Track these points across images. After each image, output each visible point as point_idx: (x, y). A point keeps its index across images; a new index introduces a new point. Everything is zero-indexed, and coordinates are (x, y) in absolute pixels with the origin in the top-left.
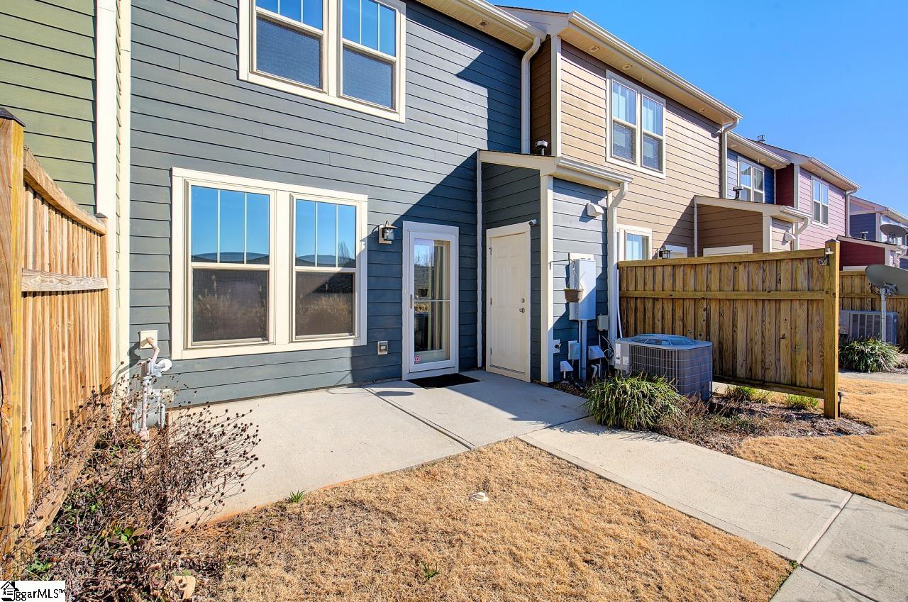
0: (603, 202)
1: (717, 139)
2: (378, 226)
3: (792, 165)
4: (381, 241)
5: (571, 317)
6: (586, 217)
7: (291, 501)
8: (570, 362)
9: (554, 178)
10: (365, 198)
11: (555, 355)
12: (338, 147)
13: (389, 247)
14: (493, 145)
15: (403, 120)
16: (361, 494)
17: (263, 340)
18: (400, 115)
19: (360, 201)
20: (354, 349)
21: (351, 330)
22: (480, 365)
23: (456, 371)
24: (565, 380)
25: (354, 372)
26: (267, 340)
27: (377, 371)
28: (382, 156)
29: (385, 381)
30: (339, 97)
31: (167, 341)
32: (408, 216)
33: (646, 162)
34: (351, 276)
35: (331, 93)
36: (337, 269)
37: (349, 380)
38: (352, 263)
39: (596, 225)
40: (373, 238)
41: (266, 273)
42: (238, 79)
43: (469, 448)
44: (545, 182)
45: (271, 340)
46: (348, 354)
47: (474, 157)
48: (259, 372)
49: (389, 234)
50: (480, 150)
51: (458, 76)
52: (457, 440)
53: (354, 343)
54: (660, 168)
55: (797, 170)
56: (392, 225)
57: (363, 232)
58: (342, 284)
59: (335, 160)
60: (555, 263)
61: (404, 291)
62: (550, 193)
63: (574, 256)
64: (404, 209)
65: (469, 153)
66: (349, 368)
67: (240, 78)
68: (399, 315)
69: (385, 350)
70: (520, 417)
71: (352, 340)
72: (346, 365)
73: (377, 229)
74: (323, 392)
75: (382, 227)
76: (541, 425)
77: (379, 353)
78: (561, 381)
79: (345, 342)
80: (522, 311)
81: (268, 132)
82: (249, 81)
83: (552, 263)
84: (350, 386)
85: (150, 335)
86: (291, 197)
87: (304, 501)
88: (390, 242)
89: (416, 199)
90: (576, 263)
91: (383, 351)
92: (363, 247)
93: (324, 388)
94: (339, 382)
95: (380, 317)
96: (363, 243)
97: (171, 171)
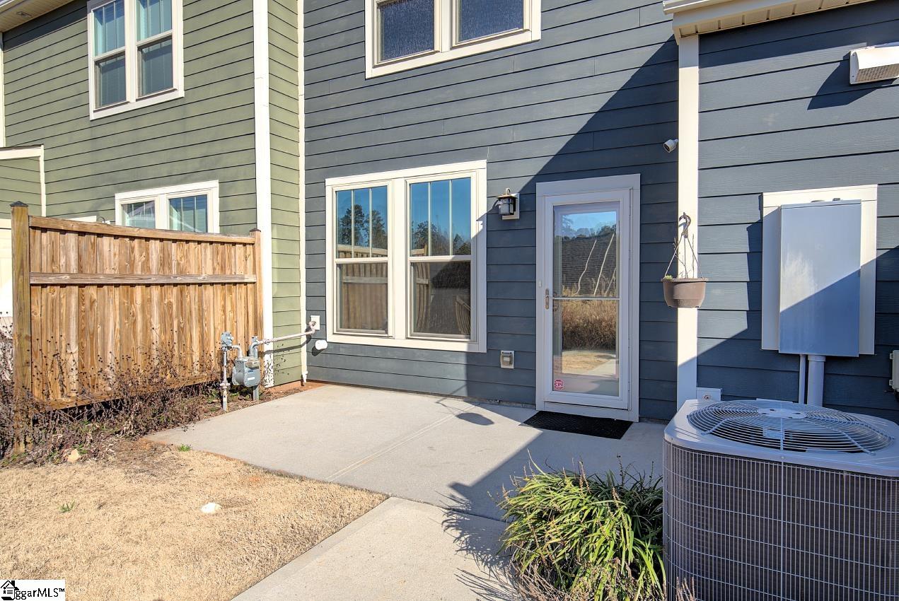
4: (504, 217)
10: (482, 163)
12: (454, 110)
13: (517, 224)
15: (537, 36)
17: (383, 333)
18: (532, 30)
19: (476, 171)
20: (469, 355)
21: (466, 331)
25: (470, 382)
26: (387, 333)
29: (514, 405)
30: (452, 48)
31: (323, 323)
32: (549, 173)
34: (467, 265)
35: (443, 48)
36: (450, 258)
37: (464, 392)
38: (465, 249)
40: (493, 216)
41: (385, 266)
42: (366, 78)
45: (390, 333)
46: (463, 360)
48: (383, 364)
53: (469, 347)
56: (520, 193)
57: (479, 205)
61: (539, 283)
63: (773, 200)
66: (464, 378)
68: (532, 318)
69: (511, 363)
71: (465, 345)
72: (460, 371)
77: (502, 366)
79: (459, 345)
81: (388, 121)
82: (373, 76)
84: (465, 400)
85: (316, 319)
86: (406, 183)
88: (518, 217)
91: (506, 363)
92: (481, 227)
94: (455, 392)
95: (504, 319)
96: (481, 222)
97: (325, 182)
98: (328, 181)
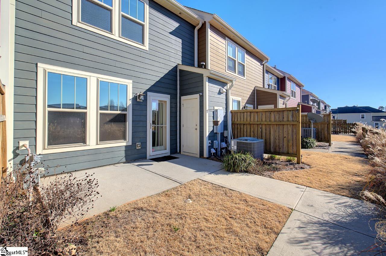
0: (226, 87)
1: (262, 66)
2: (137, 94)
3: (285, 77)
4: (138, 100)
5: (215, 132)
6: (220, 93)
7: (110, 211)
8: (214, 149)
9: (209, 78)
10: (131, 81)
11: (209, 147)
12: (119, 59)
13: (142, 103)
14: (184, 62)
15: (148, 50)
16: (141, 205)
17: (84, 144)
18: (146, 47)
19: (129, 83)
20: (126, 147)
21: (124, 138)
22: (178, 152)
23: (169, 154)
24: (213, 156)
25: (126, 156)
26: (86, 143)
27: (136, 156)
28: (138, 64)
29: (139, 160)
30: (120, 37)
31: (34, 146)
32: (150, 90)
33: (239, 73)
34: (125, 115)
35: (116, 35)
36: (119, 112)
37: (124, 160)
38: (125, 109)
39: (223, 96)
40: (135, 99)
41: (85, 114)
42: (72, 24)
43: (181, 184)
44: (205, 79)
45: (88, 144)
46: (124, 149)
47: (176, 67)
48: (81, 159)
49: (142, 97)
50: (179, 64)
51: (170, 33)
52: (175, 181)
53: (127, 144)
54: (244, 75)
55: (286, 78)
56: (143, 94)
57: (130, 96)
58: (121, 119)
59: (118, 64)
60: (209, 110)
61: (148, 121)
62: (207, 83)
63: (216, 108)
64: (148, 87)
65: (174, 65)
66: (124, 155)
67: (73, 24)
68: (146, 132)
69: (140, 146)
70: (198, 170)
71: (125, 143)
72: (123, 153)
73: (136, 95)
74: (112, 166)
75: (138, 94)
76: (206, 173)
77: (137, 148)
78: (211, 156)
79: (122, 144)
80: (196, 129)
81: (86, 50)
82: (77, 26)
83: (208, 111)
84: (124, 163)
86: (98, 80)
87: (116, 210)
88: (142, 101)
89: (153, 83)
90: (217, 110)
92: (130, 103)
93: (112, 164)
94: (119, 161)
95: (137, 133)
96: (130, 101)
97: (37, 64)
98: (39, 65)
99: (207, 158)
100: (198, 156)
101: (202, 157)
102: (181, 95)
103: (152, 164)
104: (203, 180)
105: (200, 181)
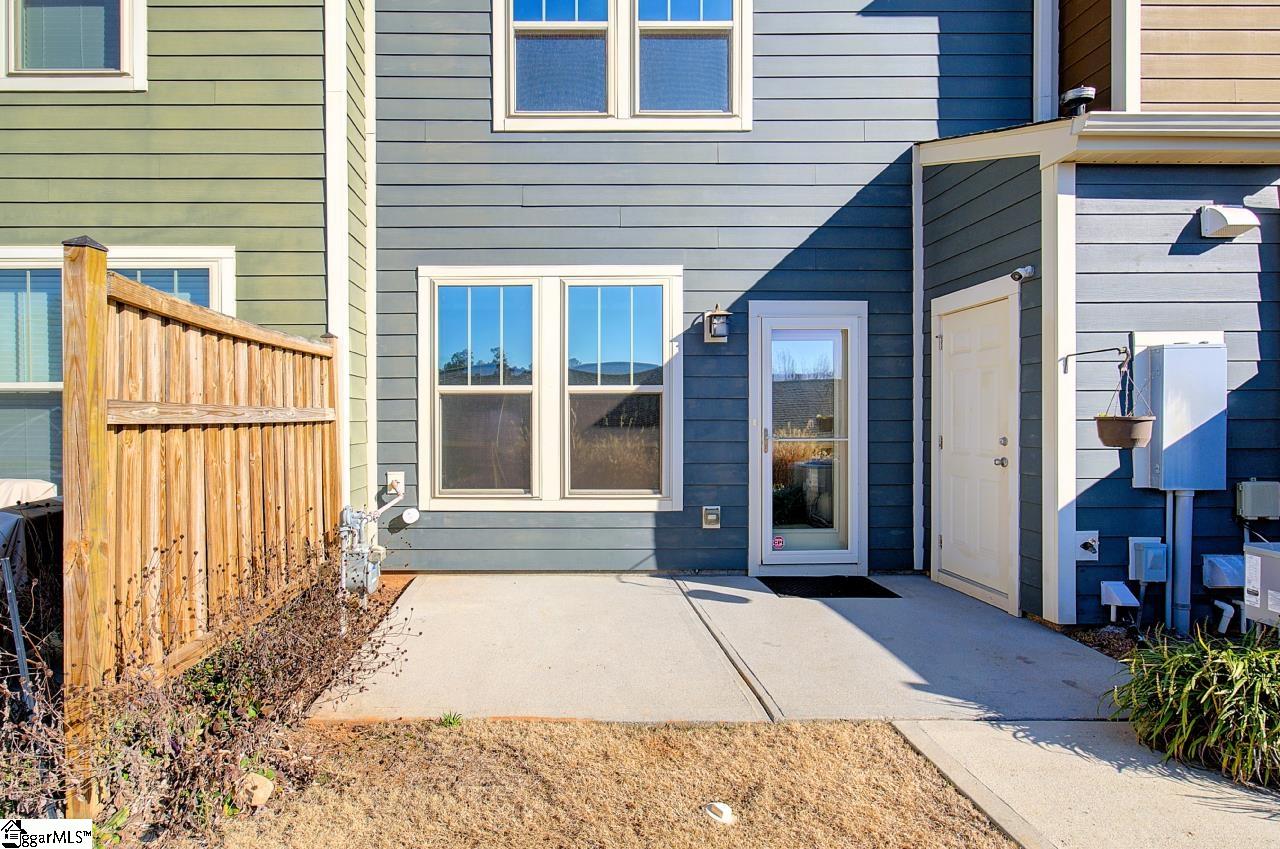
2: (703, 314)
4: (708, 339)
5: (1140, 480)
6: (1194, 242)
7: (442, 723)
9: (1079, 166)
10: (679, 269)
11: (1081, 566)
13: (723, 348)
14: (952, 125)
15: (748, 125)
17: (525, 493)
18: (743, 118)
19: (670, 278)
20: (659, 516)
21: (654, 484)
22: (918, 564)
23: (862, 570)
24: (1112, 624)
25: (659, 552)
26: (530, 492)
27: (700, 555)
29: (717, 572)
30: (634, 116)
31: (413, 485)
32: (762, 291)
34: (656, 398)
35: (621, 113)
36: (631, 388)
37: (651, 564)
38: (654, 375)
39: (1236, 257)
40: (693, 336)
41: (528, 397)
42: (492, 131)
43: (772, 718)
45: (536, 493)
46: (650, 523)
47: (906, 159)
48: (521, 538)
49: (719, 326)
50: (918, 144)
51: (864, 12)
52: (759, 699)
53: (661, 505)
56: (728, 310)
57: (675, 324)
58: (642, 413)
59: (629, 217)
60: (1082, 358)
61: (753, 422)
62: (1068, 202)
63: (1146, 340)
64: (750, 281)
65: (893, 154)
66: (653, 547)
67: (495, 129)
68: (744, 464)
69: (716, 521)
70: (934, 683)
71: (655, 502)
72: (647, 539)
73: (700, 320)
74: (611, 579)
75: (707, 314)
76: (972, 711)
77: (705, 526)
78: (1104, 626)
79: (648, 503)
80: (1003, 462)
81: (533, 196)
82: (507, 129)
84: (653, 574)
85: (397, 477)
86: (563, 284)
88: (725, 340)
89: (773, 260)
91: (711, 520)
92: (676, 350)
93: (614, 572)
94: (637, 565)
95: (707, 466)
96: (677, 344)
97: (417, 270)
98: (423, 270)
99: (1068, 631)
100: (1012, 606)
101: (1037, 618)
102: (935, 289)
103: (745, 601)
104: (906, 741)
105: (887, 741)
